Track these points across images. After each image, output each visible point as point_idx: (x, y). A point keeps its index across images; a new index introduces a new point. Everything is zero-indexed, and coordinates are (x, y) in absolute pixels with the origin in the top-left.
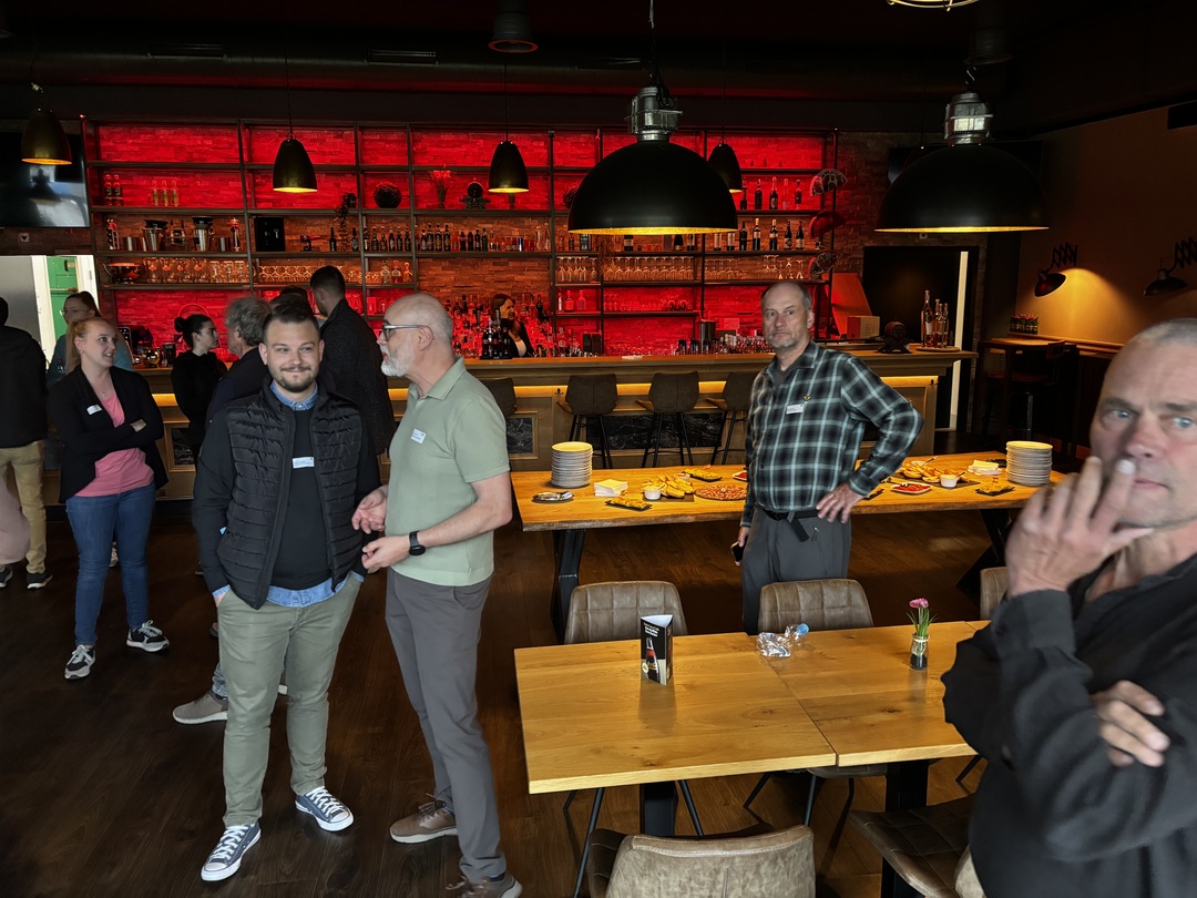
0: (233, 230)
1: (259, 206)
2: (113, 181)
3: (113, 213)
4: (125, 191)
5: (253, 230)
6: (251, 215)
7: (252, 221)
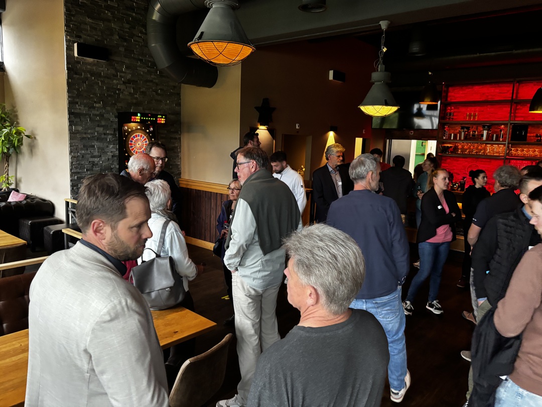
0: (501, 131)
1: (516, 119)
2: (451, 109)
3: (448, 123)
4: (455, 114)
5: (511, 130)
6: (511, 124)
7: (511, 126)
